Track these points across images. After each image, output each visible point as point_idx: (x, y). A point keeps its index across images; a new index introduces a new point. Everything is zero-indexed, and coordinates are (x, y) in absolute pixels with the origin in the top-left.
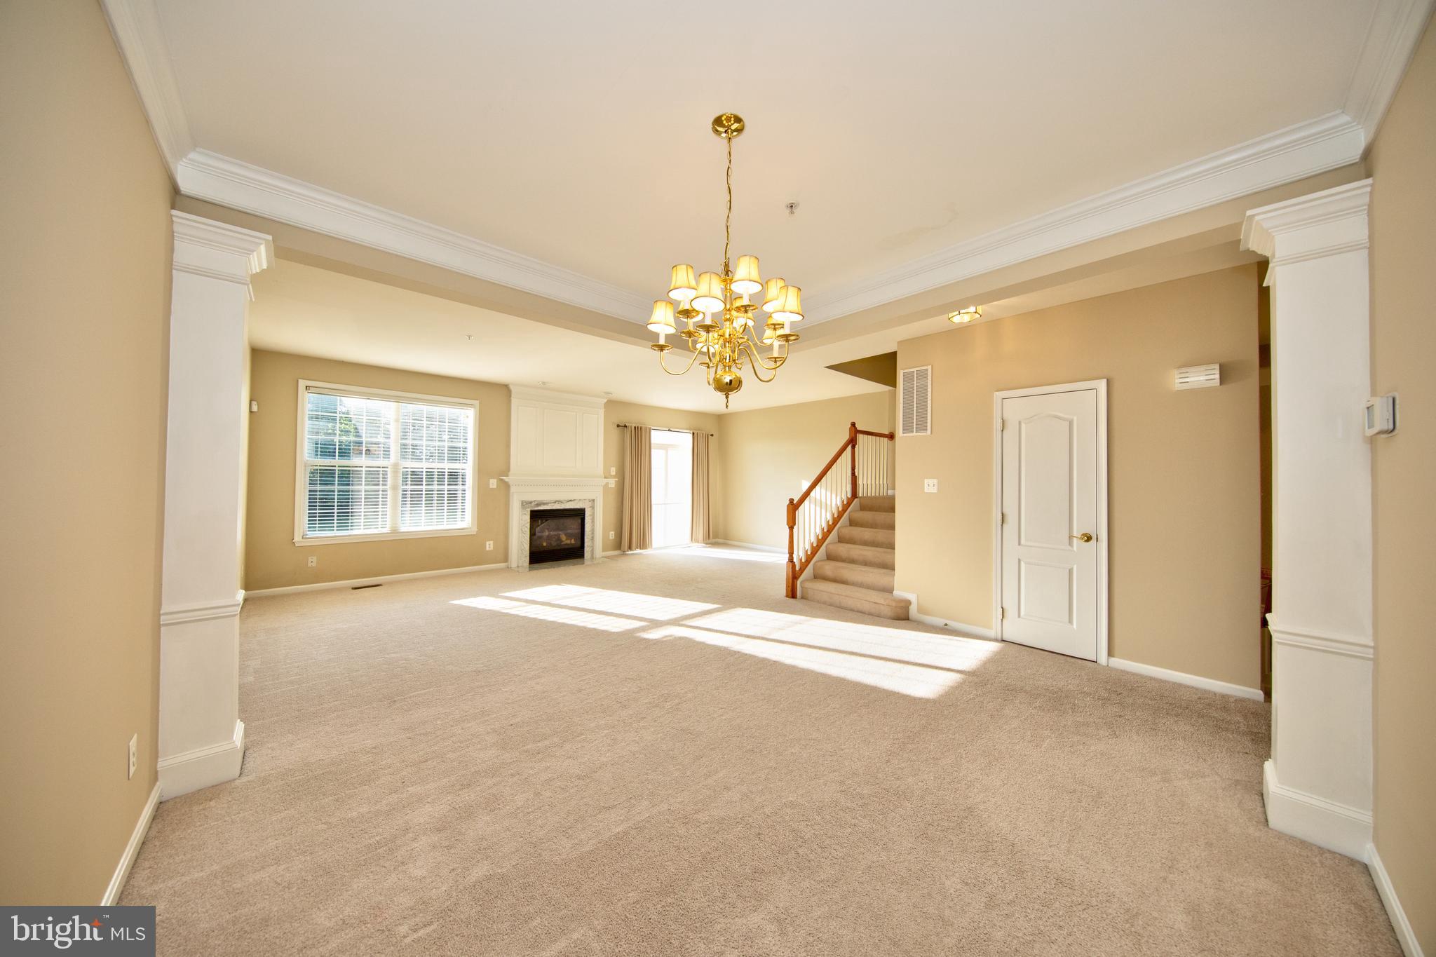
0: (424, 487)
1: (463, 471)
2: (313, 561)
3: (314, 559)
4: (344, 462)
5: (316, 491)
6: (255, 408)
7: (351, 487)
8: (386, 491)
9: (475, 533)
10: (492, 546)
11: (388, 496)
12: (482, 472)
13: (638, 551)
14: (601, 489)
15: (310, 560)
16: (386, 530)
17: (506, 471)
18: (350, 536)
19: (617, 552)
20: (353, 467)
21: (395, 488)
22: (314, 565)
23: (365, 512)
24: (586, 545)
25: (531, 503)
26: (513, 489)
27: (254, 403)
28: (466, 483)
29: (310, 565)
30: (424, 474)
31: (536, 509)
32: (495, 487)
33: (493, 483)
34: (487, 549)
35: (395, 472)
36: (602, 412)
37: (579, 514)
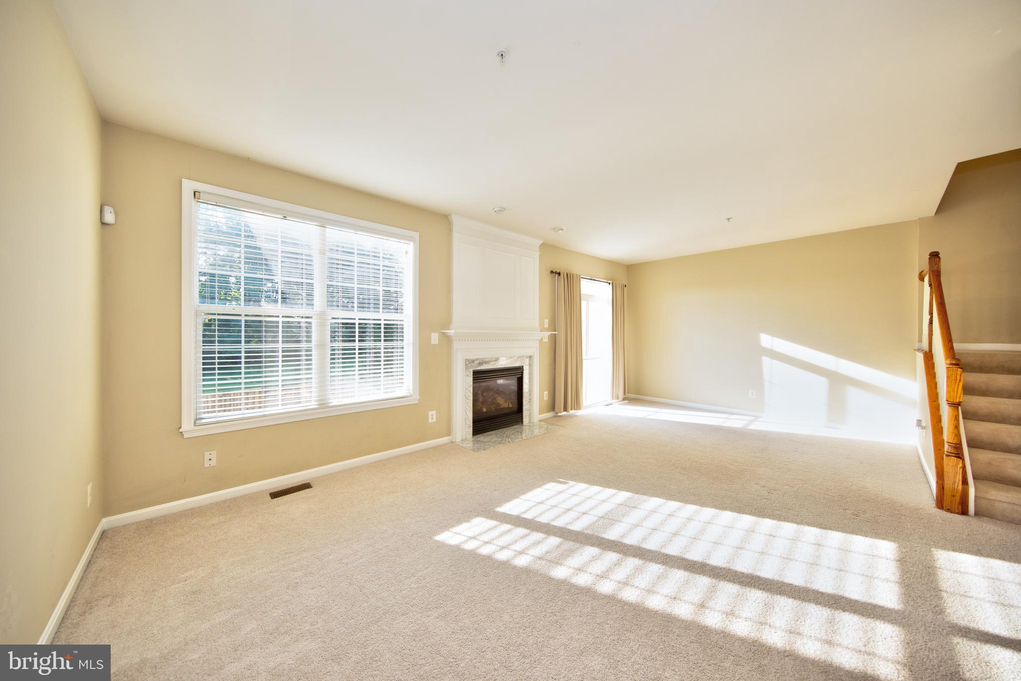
0: (357, 344)
1: (401, 323)
2: (211, 458)
3: (214, 454)
4: (253, 309)
5: (214, 353)
6: (109, 218)
7: (263, 346)
8: (311, 351)
9: (417, 402)
10: (435, 417)
11: (313, 358)
12: (423, 324)
13: (572, 412)
14: (537, 344)
15: (207, 456)
16: (313, 404)
17: (448, 323)
18: (264, 416)
19: (551, 414)
20: (265, 316)
21: (321, 346)
22: (213, 463)
23: (283, 381)
24: (524, 408)
25: (473, 361)
26: (456, 345)
27: (108, 210)
28: (405, 338)
29: (207, 464)
30: (357, 326)
31: (479, 368)
32: (437, 342)
33: (435, 338)
34: (430, 421)
35: (322, 325)
36: (537, 255)
37: (517, 373)
